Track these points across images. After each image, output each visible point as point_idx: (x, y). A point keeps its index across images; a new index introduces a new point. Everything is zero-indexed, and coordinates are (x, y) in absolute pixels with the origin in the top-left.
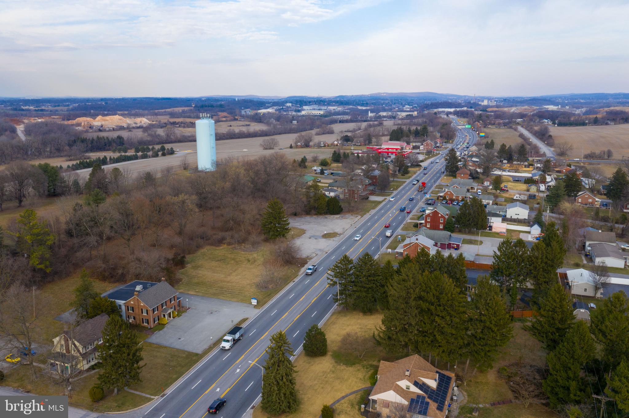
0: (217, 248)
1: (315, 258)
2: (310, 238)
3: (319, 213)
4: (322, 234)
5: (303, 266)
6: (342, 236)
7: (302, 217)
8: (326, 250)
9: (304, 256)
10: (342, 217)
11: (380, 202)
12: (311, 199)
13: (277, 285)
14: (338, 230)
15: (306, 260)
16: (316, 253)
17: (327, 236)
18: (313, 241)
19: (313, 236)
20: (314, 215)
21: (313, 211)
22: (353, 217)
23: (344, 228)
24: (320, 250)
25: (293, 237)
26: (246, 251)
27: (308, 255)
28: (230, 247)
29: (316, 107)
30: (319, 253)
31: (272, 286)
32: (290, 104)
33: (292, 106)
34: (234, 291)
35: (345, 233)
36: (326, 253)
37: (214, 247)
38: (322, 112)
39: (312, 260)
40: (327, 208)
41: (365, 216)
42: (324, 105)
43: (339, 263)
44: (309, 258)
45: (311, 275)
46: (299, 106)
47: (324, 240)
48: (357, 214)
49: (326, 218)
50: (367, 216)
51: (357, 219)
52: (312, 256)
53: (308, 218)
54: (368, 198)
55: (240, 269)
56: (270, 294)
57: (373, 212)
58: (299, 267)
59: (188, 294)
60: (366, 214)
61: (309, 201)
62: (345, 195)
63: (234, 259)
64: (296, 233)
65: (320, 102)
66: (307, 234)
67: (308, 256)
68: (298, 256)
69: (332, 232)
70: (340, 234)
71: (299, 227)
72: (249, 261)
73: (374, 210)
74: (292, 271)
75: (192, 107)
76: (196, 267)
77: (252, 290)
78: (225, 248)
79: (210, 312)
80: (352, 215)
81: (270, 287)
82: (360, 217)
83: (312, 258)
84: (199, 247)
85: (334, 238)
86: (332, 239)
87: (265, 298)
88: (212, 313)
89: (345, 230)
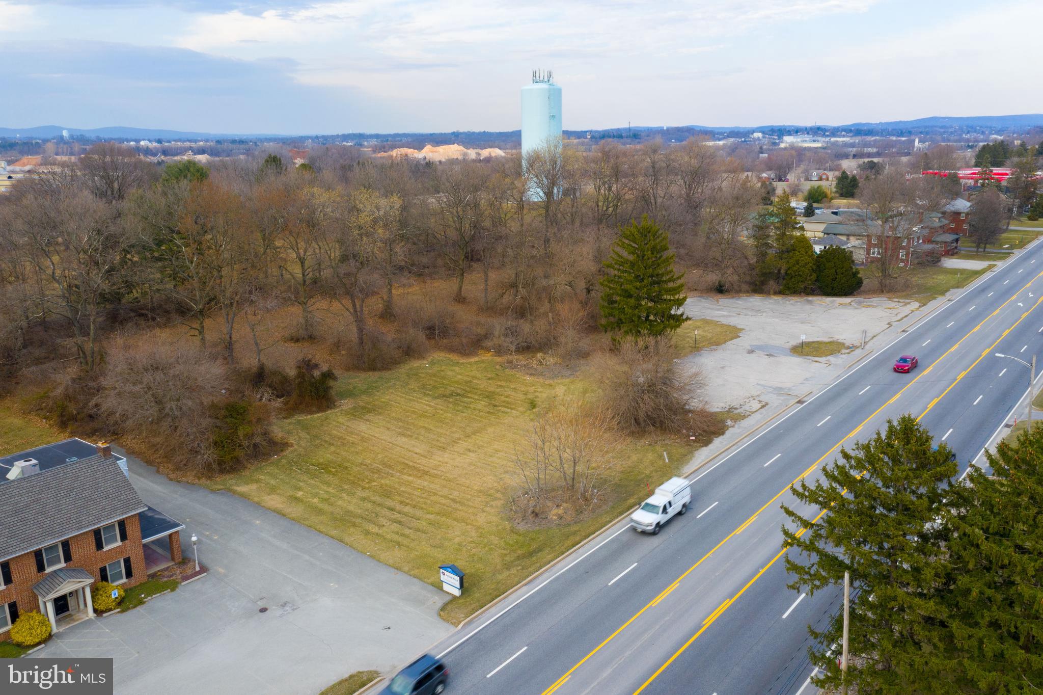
0: (463, 360)
1: (757, 416)
2: (751, 352)
3: (789, 289)
4: (794, 342)
5: (707, 443)
6: (858, 352)
7: (739, 297)
8: (802, 391)
9: (716, 406)
10: (860, 303)
11: (977, 273)
12: (770, 251)
13: (579, 512)
14: (847, 335)
15: (723, 422)
16: (764, 398)
17: (804, 349)
18: (760, 361)
19: (760, 348)
20: (775, 293)
21: (772, 282)
22: (892, 304)
23: (865, 332)
24: (779, 391)
25: (696, 348)
26: (541, 374)
27: (735, 404)
28: (499, 359)
29: (808, 138)
30: (774, 400)
31: (561, 511)
32: (760, 135)
33: (763, 137)
34: (419, 513)
35: (870, 344)
36: (800, 402)
37: (454, 357)
38: (818, 145)
39: (745, 423)
40: (814, 277)
41: (932, 304)
42: (824, 135)
43: (860, 465)
44: (734, 415)
45: (654, 533)
46: (776, 137)
47: (796, 360)
48: (906, 297)
49: (810, 302)
50: (939, 305)
51: (906, 310)
52: (747, 407)
53: (756, 301)
54: (938, 260)
55: (490, 430)
56: (539, 550)
57: (957, 295)
58: (688, 443)
59: (259, 505)
60: (935, 298)
61: (764, 255)
62: (868, 253)
63: (490, 396)
64: (710, 336)
65: (817, 131)
66: (745, 341)
67: (731, 410)
68: (694, 404)
69: (827, 340)
70: (852, 348)
71: (724, 321)
72: (533, 405)
73: (960, 291)
74: (661, 457)
75: (587, 138)
76: (359, 412)
77: (481, 519)
78: (483, 362)
79: (261, 604)
80: (890, 299)
81: (554, 513)
82: (916, 305)
83: (744, 417)
84: (409, 352)
85: (831, 358)
86: (823, 359)
87: (508, 567)
88: (263, 610)
89: (869, 335)
